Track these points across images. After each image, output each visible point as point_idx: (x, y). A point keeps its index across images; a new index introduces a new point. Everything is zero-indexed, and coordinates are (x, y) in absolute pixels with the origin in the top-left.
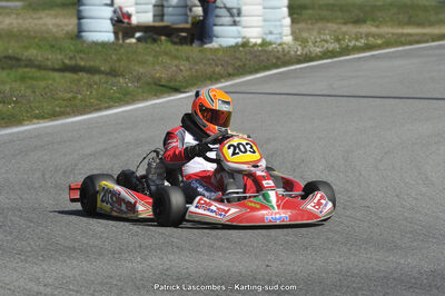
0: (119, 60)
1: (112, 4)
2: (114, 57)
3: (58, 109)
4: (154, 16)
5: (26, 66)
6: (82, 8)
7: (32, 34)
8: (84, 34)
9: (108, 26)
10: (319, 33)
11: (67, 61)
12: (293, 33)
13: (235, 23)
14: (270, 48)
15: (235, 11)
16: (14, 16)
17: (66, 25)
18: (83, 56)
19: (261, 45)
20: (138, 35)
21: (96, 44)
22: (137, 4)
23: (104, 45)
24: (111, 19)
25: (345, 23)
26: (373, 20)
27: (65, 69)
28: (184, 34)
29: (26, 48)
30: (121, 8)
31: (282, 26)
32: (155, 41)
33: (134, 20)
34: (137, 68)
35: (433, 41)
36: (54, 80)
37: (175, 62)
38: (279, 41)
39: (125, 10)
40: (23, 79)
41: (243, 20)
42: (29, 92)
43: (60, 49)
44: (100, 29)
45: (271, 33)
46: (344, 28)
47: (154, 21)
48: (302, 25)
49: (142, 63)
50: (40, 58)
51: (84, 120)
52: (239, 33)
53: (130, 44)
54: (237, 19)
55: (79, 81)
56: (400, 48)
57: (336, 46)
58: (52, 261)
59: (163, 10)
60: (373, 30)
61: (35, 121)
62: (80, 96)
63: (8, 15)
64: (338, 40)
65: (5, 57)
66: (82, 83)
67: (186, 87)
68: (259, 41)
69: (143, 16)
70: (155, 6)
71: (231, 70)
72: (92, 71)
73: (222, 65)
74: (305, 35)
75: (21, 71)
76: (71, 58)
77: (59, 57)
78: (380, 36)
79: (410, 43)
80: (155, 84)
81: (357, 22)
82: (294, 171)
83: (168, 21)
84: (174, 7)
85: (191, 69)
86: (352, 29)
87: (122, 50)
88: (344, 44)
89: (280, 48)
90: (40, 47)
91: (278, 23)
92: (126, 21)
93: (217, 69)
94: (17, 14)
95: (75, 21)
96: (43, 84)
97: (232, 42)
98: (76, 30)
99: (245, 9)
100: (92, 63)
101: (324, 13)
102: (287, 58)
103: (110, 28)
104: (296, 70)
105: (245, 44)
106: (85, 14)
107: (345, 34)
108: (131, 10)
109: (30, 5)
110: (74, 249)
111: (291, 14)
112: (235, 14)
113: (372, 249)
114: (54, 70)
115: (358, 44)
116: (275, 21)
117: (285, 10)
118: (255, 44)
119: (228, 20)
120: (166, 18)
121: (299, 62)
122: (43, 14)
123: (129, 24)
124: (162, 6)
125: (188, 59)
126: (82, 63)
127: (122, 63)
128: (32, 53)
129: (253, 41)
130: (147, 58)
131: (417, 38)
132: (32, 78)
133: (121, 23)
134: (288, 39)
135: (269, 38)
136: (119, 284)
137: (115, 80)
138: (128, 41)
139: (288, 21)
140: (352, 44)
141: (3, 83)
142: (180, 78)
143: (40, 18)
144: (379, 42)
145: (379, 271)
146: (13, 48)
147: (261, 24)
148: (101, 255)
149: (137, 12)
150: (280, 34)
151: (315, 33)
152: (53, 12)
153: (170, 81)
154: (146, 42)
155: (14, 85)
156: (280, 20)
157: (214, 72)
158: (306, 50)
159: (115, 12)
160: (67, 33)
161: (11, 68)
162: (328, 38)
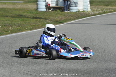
0: (47, 15)
1: (45, 2)
2: (46, 15)
3: (32, 28)
4: (56, 4)
5: (24, 17)
6: (38, 3)
7: (26, 9)
8: (38, 9)
9: (44, 7)
10: (97, 8)
11: (34, 16)
12: (91, 8)
13: (76, 6)
14: (85, 12)
15: (76, 3)
17: (34, 7)
18: (38, 14)
19: (83, 12)
20: (52, 9)
21: (41, 11)
22: (51, 1)
23: (43, 12)
24: (45, 5)
25: (104, 6)
26: (111, 5)
27: (34, 18)
28: (63, 9)
29: (24, 13)
30: (47, 3)
31: (88, 7)
32: (56, 10)
33: (51, 6)
34: (51, 17)
36: (31, 20)
37: (61, 16)
38: (87, 10)
39: (48, 3)
40: (23, 20)
41: (78, 5)
42: (25, 24)
43: (32, 13)
44: (42, 8)
45: (85, 8)
46: (104, 7)
47: (56, 6)
48: (93, 6)
49: (53, 16)
50: (27, 15)
51: (38, 31)
52: (77, 8)
53: (50, 12)
54: (77, 5)
55: (37, 21)
57: (101, 12)
58: (30, 65)
59: (58, 3)
60: (111, 7)
61: (26, 31)
62: (37, 25)
63: (20, 4)
64: (102, 10)
65: (19, 15)
66: (38, 21)
67: (63, 22)
68: (82, 11)
69: (53, 4)
70: (56, 2)
71: (75, 18)
72: (40, 18)
73: (73, 17)
74: (94, 9)
75: (23, 18)
76: (35, 15)
77: (32, 15)
78: (113, 9)
80: (56, 21)
81: (107, 5)
82: (91, 43)
83: (59, 6)
84: (61, 2)
85: (65, 18)
86: (106, 7)
87: (48, 13)
88: (104, 11)
89: (87, 12)
90: (27, 12)
91: (87, 6)
92: (49, 6)
93: (72, 18)
94: (22, 4)
95: (36, 6)
96: (28, 21)
97: (75, 11)
98: (36, 8)
99: (78, 3)
100: (40, 16)
101: (99, 3)
102: (89, 15)
103: (45, 7)
104: (91, 18)
105: (79, 11)
106: (38, 4)
107: (104, 9)
108: (50, 3)
109: (25, 2)
110: (36, 63)
111: (90, 4)
112: (76, 4)
113: (111, 62)
114: (31, 18)
115: (108, 11)
116: (86, 5)
117: (89, 3)
118: (81, 11)
119: (74, 5)
120: (59, 5)
121: (92, 16)
122: (28, 4)
123: (50, 6)
124: (58, 2)
125: (64, 15)
126: (38, 16)
127: (48, 16)
128: (25, 14)
129: (81, 10)
130: (54, 15)
132: (25, 20)
133: (48, 6)
134: (89, 10)
135: (85, 10)
136: (47, 71)
137: (46, 20)
138: (49, 11)
139: (89, 5)
140: (105, 11)
141: (18, 21)
142: (62, 20)
143: (28, 5)
144: (113, 10)
145: (112, 68)
146: (21, 13)
147: (83, 6)
148: (42, 64)
149: (52, 4)
150: (88, 9)
151: (96, 8)
152: (30, 4)
153: (60, 20)
154: (54, 11)
155: (21, 22)
156: (87, 5)
157: (71, 18)
158: (94, 13)
159: (46, 3)
160: (34, 9)
161: (20, 17)
162: (100, 9)
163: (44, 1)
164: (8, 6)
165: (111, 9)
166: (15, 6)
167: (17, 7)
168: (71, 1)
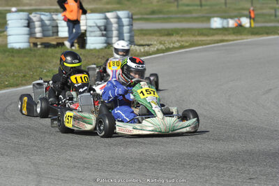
1: (28, 26)
4: (53, 32)
15: (103, 28)
35: (218, 43)
49: (53, 57)
56: (201, 47)
59: (57, 29)
64: (161, 43)
70: (53, 27)
78: (187, 42)
79: (205, 45)
88: (168, 45)
93: (99, 60)
102: (137, 54)
112: (103, 30)
115: (175, 46)
120: (59, 34)
124: (57, 26)
131: (208, 42)
140: (171, 46)
144: (187, 44)
162: (155, 43)
163: (26, 25)
165: (183, 41)
168: (91, 23)
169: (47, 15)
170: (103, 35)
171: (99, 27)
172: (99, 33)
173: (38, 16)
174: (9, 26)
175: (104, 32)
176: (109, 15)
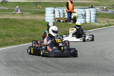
7: (34, 20)
14: (92, 24)
16: (29, 16)
17: (42, 18)
34: (61, 29)
40: (34, 31)
57: (108, 24)
63: (28, 16)
64: (108, 22)
74: (100, 21)
81: (112, 18)
91: (94, 18)
94: (30, 15)
96: (39, 32)
101: (104, 16)
107: (110, 21)
109: (32, 13)
121: (99, 28)
122: (36, 15)
129: (88, 22)
132: (36, 31)
140: (111, 24)
141: (29, 32)
152: (39, 15)
155: (32, 32)
158: (101, 24)
160: (42, 20)
163: (53, 13)
164: (17, 17)
166: (24, 17)
167: (26, 18)
168: (79, 13)
169: (62, 9)
170: (84, 18)
171: (82, 15)
172: (82, 17)
173: (58, 9)
174: (46, 13)
175: (84, 17)
176: (86, 10)
